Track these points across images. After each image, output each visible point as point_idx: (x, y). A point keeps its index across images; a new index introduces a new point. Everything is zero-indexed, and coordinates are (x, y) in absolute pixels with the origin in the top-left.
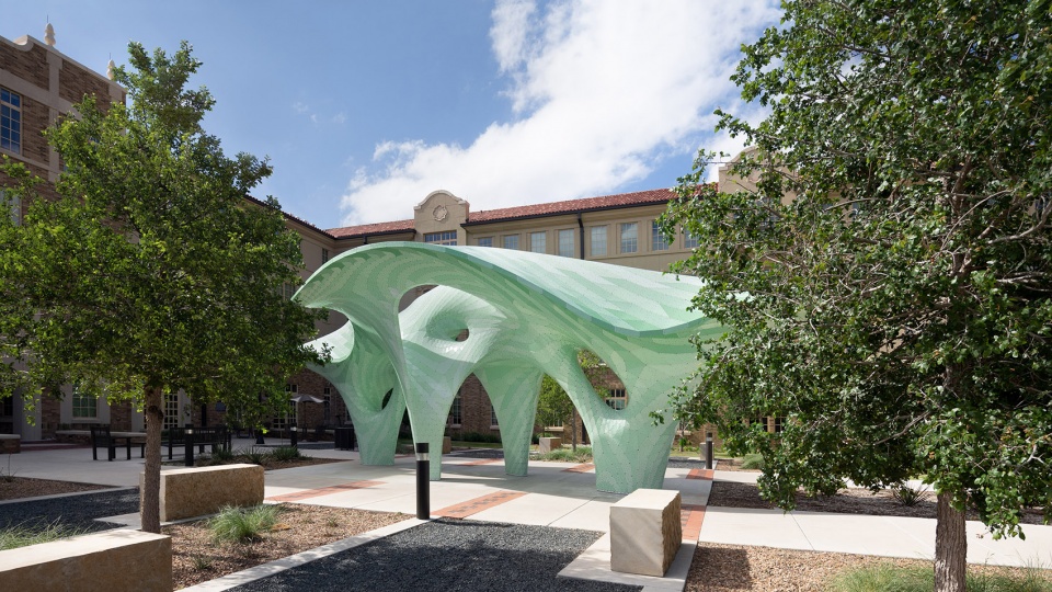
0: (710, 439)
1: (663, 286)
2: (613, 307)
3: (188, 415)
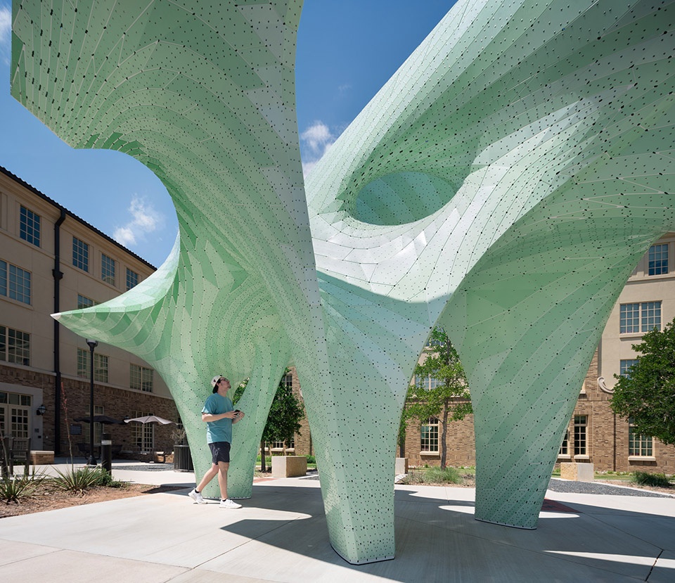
3: (40, 437)
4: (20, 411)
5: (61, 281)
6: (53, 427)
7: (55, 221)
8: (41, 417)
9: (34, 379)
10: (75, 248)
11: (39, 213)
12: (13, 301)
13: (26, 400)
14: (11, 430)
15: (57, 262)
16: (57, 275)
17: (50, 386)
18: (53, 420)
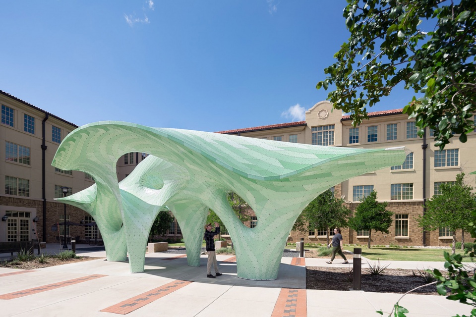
0: (303, 241)
1: (280, 149)
2: (247, 162)
3: (35, 233)
4: (24, 220)
5: (46, 151)
6: (42, 228)
7: (42, 119)
8: (36, 223)
9: (32, 203)
10: (53, 132)
11: (34, 116)
12: (21, 164)
13: (28, 214)
14: (20, 231)
15: (44, 141)
16: (44, 148)
17: (40, 206)
18: (42, 224)
